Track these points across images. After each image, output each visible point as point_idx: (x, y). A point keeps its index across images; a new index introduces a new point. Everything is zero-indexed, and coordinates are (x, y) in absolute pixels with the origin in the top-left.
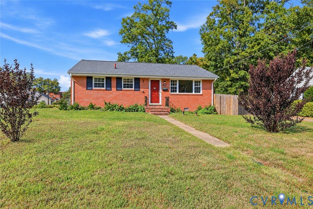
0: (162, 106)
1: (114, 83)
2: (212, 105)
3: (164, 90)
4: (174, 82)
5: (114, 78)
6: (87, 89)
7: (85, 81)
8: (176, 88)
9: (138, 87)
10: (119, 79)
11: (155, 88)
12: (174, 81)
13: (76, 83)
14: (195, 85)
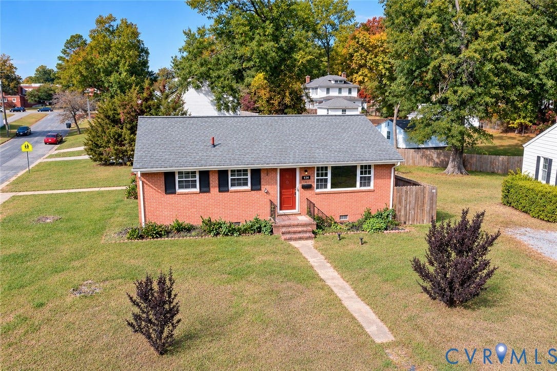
1: (214, 181)
2: (391, 208)
3: (304, 187)
5: (214, 172)
7: (162, 180)
8: (326, 180)
9: (256, 184)
10: (223, 174)
12: (322, 169)
13: (147, 184)
14: (361, 173)
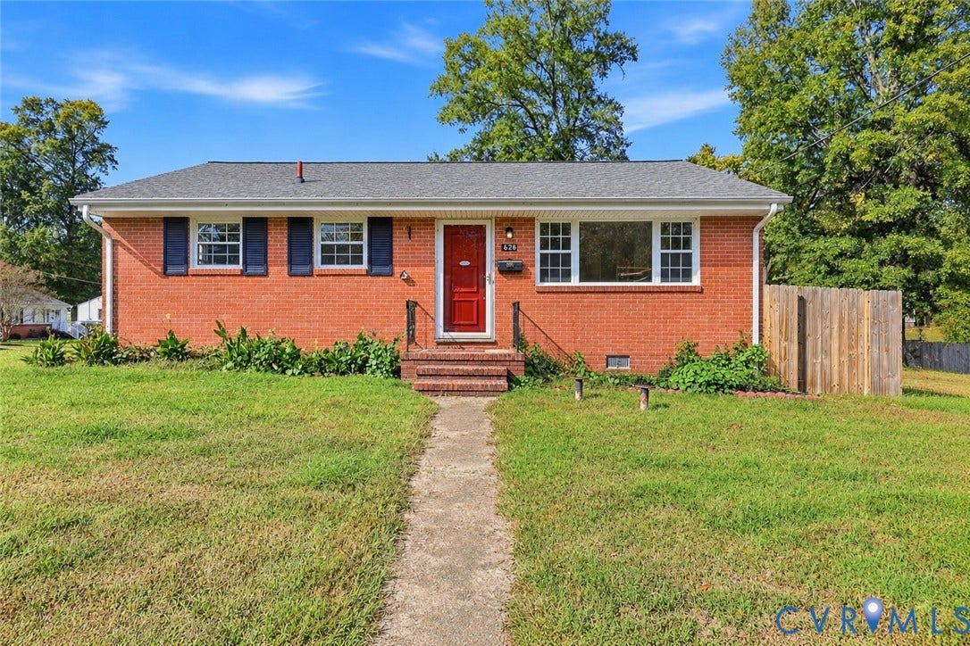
0: (494, 343)
1: (278, 243)
2: (755, 341)
3: (505, 271)
4: (556, 233)
5: (278, 221)
6: (165, 274)
7: (157, 239)
8: (567, 259)
9: (382, 259)
10: (300, 226)
11: (465, 263)
12: (555, 228)
13: (123, 245)
14: (665, 244)
